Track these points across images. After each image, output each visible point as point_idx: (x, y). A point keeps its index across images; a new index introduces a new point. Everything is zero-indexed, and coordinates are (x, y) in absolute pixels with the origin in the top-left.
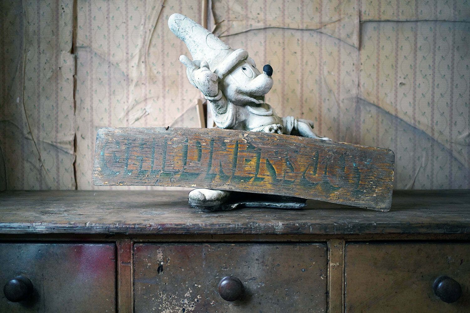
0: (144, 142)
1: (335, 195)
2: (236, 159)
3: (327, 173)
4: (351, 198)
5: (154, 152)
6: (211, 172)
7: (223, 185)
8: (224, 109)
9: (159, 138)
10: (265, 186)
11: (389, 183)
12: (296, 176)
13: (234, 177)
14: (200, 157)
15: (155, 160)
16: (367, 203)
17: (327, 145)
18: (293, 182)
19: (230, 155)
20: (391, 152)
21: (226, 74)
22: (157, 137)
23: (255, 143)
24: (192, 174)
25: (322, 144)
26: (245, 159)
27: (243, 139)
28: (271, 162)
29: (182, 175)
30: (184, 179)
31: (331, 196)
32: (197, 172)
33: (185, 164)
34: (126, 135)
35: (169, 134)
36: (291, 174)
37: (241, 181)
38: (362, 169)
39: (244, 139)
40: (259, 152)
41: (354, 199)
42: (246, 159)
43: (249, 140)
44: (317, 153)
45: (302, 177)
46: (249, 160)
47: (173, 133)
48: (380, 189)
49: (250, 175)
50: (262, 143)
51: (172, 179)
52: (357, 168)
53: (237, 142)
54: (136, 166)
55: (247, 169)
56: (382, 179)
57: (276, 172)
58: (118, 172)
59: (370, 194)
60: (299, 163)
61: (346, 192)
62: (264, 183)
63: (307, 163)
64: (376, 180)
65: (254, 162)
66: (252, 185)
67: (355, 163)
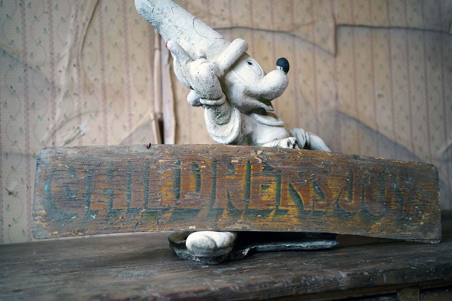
0: (114, 168)
1: (376, 227)
2: (248, 185)
3: (365, 198)
4: (396, 229)
5: (130, 181)
6: (215, 206)
7: (234, 223)
8: (226, 118)
9: (137, 161)
10: (289, 222)
11: (436, 206)
12: (328, 205)
13: (248, 212)
14: (199, 185)
15: (132, 194)
16: (414, 234)
17: (362, 162)
18: (325, 213)
19: (240, 181)
20: (433, 168)
21: (228, 70)
22: (134, 159)
23: (273, 162)
24: (189, 211)
25: (356, 161)
26: (260, 186)
27: (256, 158)
28: (295, 188)
29: (174, 213)
30: (178, 219)
31: (372, 228)
32: (196, 208)
33: (178, 197)
34: (85, 158)
35: (152, 154)
36: (321, 203)
37: (258, 216)
38: (404, 191)
39: (257, 158)
40: (279, 174)
41: (400, 230)
42: (262, 185)
43: (264, 159)
44: (350, 172)
45: (336, 205)
46: (267, 186)
47: (157, 152)
48: (427, 214)
49: (269, 207)
50: (282, 162)
51: (160, 220)
52: (399, 190)
53: (249, 162)
54: (103, 203)
55: (264, 198)
56: (428, 202)
57: (303, 201)
58: (75, 215)
59: (416, 222)
60: (330, 188)
61: (389, 221)
62: (289, 216)
63: (340, 186)
64: (421, 203)
65: (274, 189)
66: (273, 221)
67: (396, 183)
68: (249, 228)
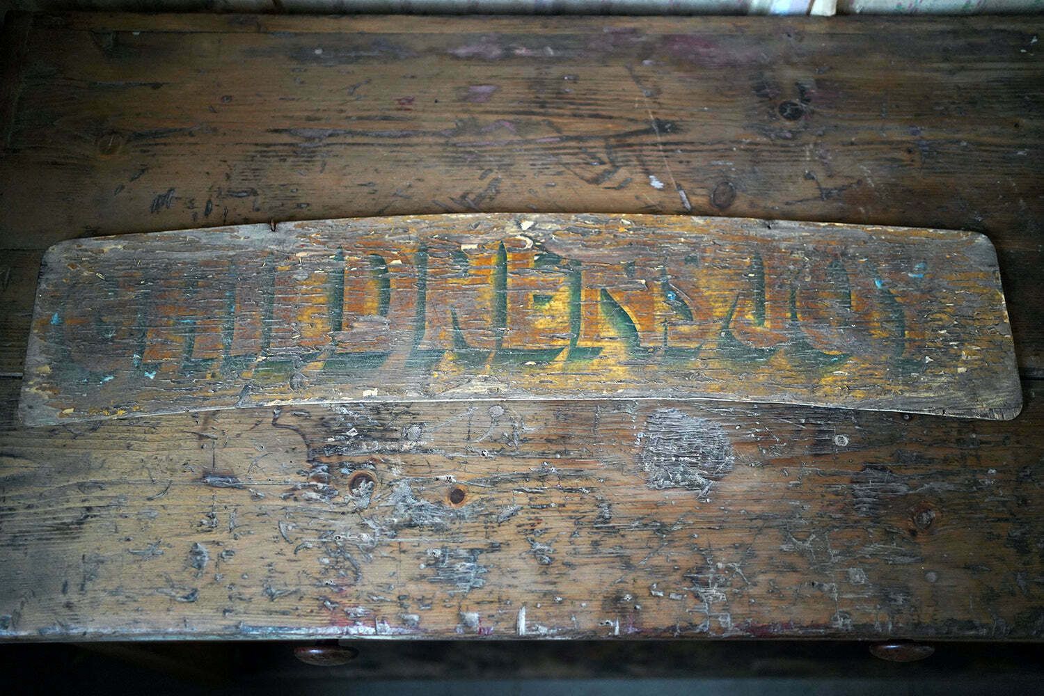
0: (198, 273)
1: (835, 382)
2: (503, 298)
3: (799, 316)
4: (889, 385)
6: (424, 345)
7: (469, 381)
9: (249, 258)
10: (606, 374)
11: (998, 328)
12: (703, 333)
13: (503, 355)
14: (385, 301)
15: (237, 325)
16: (942, 396)
17: (784, 234)
18: (696, 352)
19: (482, 289)
23: (559, 244)
24: (364, 358)
25: (768, 232)
26: (531, 297)
27: (519, 237)
28: (617, 298)
29: (328, 364)
30: (337, 375)
31: (824, 383)
32: (379, 350)
33: (338, 328)
35: (281, 242)
36: (685, 329)
37: (528, 363)
38: (904, 294)
39: (523, 238)
40: (575, 270)
41: (901, 387)
42: (535, 296)
43: (538, 239)
44: (755, 257)
45: (723, 334)
46: (546, 297)
47: (293, 237)
48: (974, 348)
49: (555, 343)
50: (582, 244)
51: (297, 379)
52: (889, 292)
53: (502, 246)
54: (173, 347)
55: (541, 324)
56: (972, 318)
57: (638, 327)
58: (110, 374)
59: (946, 367)
60: (706, 294)
61: (869, 366)
62: (603, 362)
63: (731, 290)
64: (956, 323)
65: (564, 303)
66: (564, 373)
67: (879, 278)
68: (506, 390)
